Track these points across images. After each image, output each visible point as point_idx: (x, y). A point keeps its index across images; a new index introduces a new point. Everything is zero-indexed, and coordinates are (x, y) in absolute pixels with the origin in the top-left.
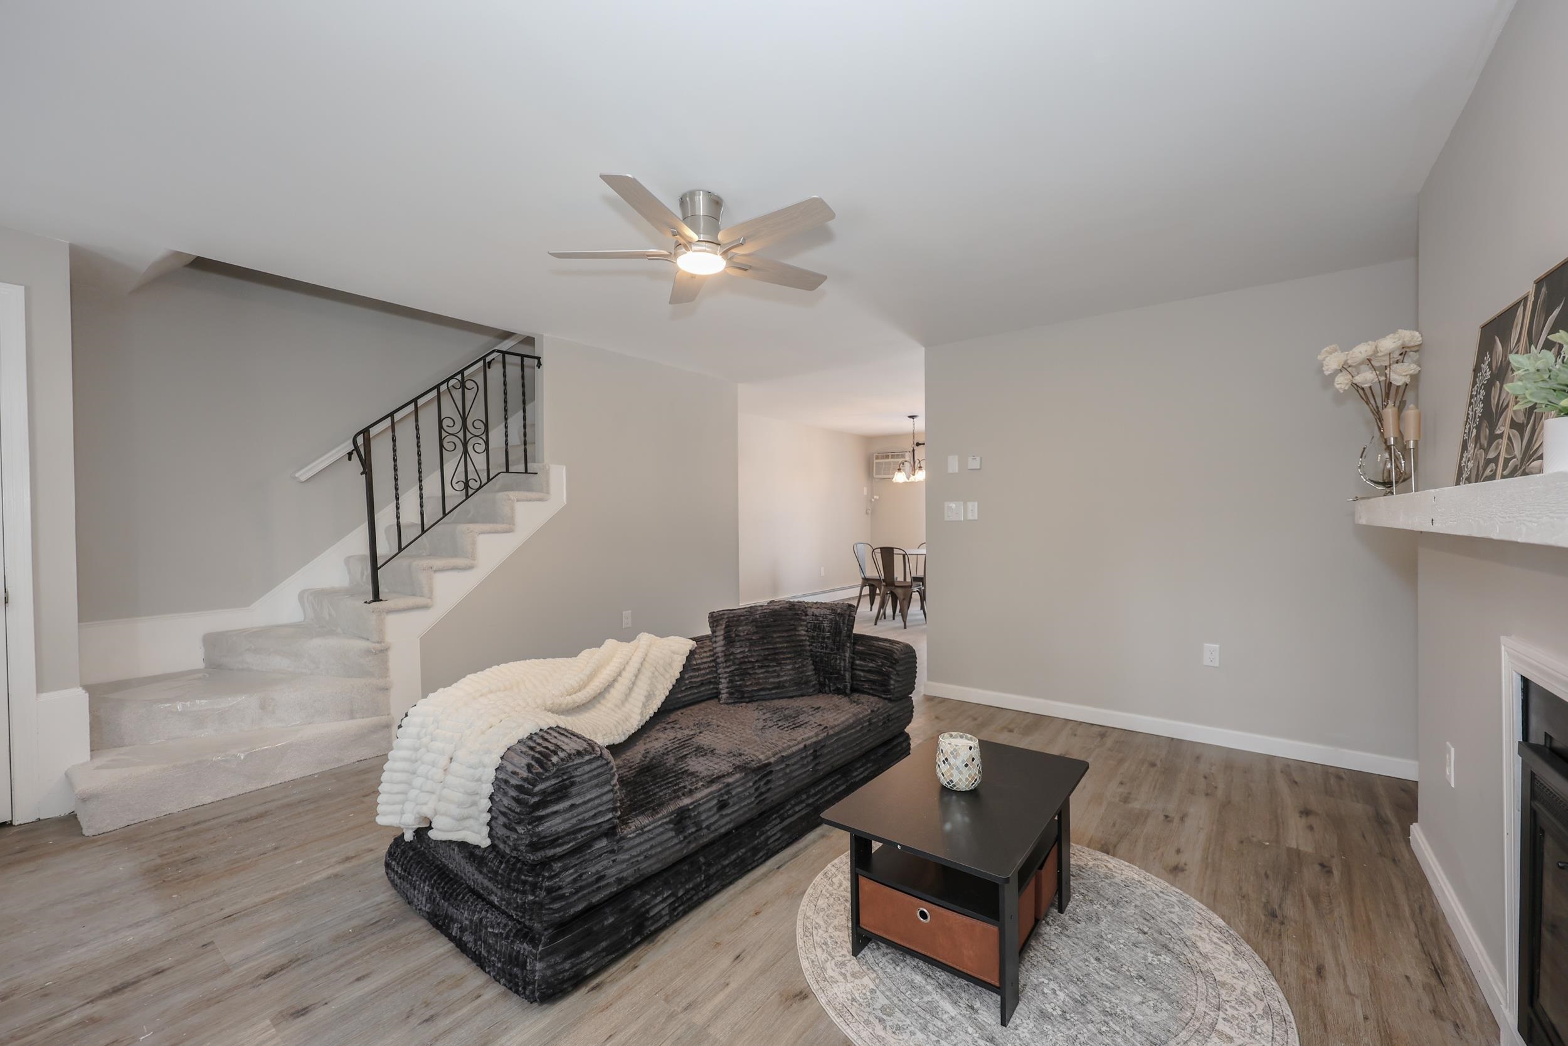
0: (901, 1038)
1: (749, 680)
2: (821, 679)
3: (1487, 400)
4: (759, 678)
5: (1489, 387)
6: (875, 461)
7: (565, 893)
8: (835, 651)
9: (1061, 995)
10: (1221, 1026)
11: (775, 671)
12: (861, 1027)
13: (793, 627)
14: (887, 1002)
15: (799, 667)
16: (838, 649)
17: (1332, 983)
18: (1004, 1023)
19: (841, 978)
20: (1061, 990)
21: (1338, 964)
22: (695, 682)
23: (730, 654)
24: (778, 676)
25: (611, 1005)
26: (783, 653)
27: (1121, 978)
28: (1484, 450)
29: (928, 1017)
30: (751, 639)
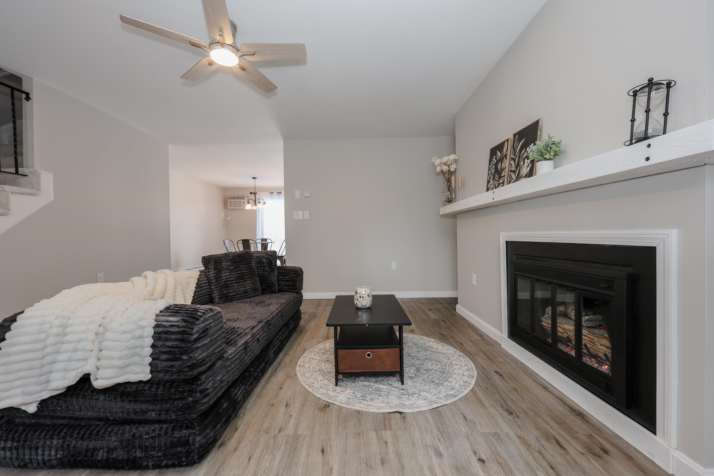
0: (375, 401)
1: (231, 290)
2: (264, 287)
3: (496, 168)
4: (235, 289)
5: (496, 165)
6: (228, 200)
7: (209, 392)
8: (270, 273)
9: (412, 371)
10: (453, 362)
11: (243, 285)
12: (359, 405)
13: (250, 262)
14: (361, 394)
15: (254, 282)
16: (272, 272)
17: (465, 345)
18: (403, 384)
19: (338, 394)
20: (411, 369)
21: (463, 341)
22: (201, 294)
23: (219, 277)
24: (245, 287)
25: (237, 447)
26: (246, 275)
27: (422, 361)
28: (497, 181)
29: (379, 392)
30: (230, 269)
